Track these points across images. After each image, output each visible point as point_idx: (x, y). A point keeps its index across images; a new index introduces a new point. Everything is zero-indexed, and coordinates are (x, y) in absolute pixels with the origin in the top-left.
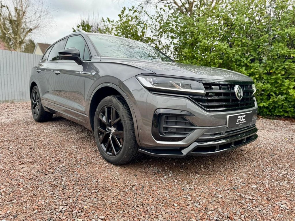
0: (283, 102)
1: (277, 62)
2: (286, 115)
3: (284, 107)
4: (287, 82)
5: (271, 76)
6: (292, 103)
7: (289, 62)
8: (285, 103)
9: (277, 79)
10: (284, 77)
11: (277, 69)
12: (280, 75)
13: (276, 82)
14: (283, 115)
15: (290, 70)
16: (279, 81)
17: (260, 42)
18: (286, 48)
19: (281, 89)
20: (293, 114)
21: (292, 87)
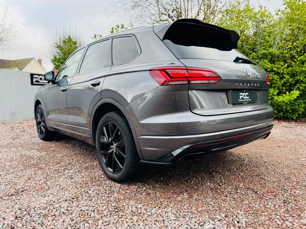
6: (276, 107)
7: (272, 75)
15: (273, 80)
18: (269, 63)
20: (277, 115)
21: (275, 94)
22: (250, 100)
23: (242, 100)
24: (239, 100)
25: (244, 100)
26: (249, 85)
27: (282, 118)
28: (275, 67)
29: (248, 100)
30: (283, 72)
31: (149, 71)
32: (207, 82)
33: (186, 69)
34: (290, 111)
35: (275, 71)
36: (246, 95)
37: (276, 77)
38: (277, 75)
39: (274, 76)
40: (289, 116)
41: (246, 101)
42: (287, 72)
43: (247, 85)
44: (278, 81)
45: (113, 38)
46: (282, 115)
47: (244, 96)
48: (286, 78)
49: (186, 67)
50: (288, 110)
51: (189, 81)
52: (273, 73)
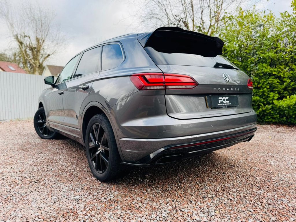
0: (270, 111)
1: (263, 79)
2: (274, 121)
3: (271, 114)
4: (272, 94)
5: (259, 90)
6: (278, 111)
7: (272, 78)
8: (272, 111)
9: (263, 92)
10: (269, 90)
11: (263, 84)
12: (265, 89)
13: (263, 95)
14: (272, 121)
15: (273, 84)
16: (266, 94)
17: (248, 63)
18: (269, 67)
19: (267, 100)
20: (279, 120)
21: (276, 98)
22: (231, 104)
23: (221, 104)
24: (218, 104)
25: (224, 104)
26: (228, 89)
27: (286, 123)
28: (275, 71)
29: (228, 104)
30: (284, 75)
31: (129, 77)
32: (184, 87)
33: (162, 75)
34: (294, 116)
35: (274, 75)
36: (225, 99)
37: (276, 81)
38: (277, 79)
39: (274, 80)
40: (293, 121)
41: (226, 105)
42: (287, 76)
43: (226, 89)
44: (279, 85)
45: (104, 45)
46: (285, 120)
47: (224, 100)
48: (287, 82)
49: (163, 72)
50: (291, 115)
51: (166, 86)
52: (273, 77)
